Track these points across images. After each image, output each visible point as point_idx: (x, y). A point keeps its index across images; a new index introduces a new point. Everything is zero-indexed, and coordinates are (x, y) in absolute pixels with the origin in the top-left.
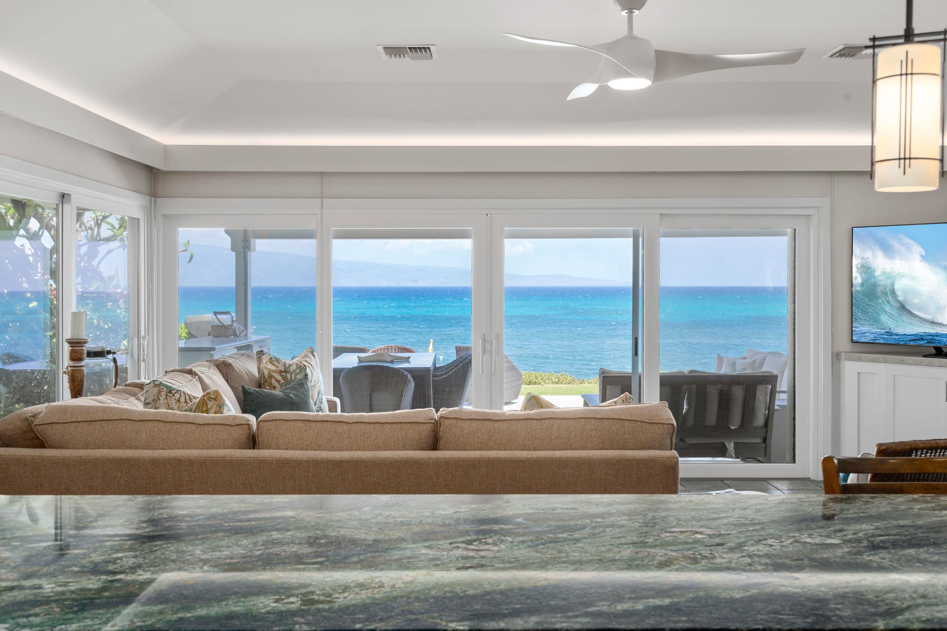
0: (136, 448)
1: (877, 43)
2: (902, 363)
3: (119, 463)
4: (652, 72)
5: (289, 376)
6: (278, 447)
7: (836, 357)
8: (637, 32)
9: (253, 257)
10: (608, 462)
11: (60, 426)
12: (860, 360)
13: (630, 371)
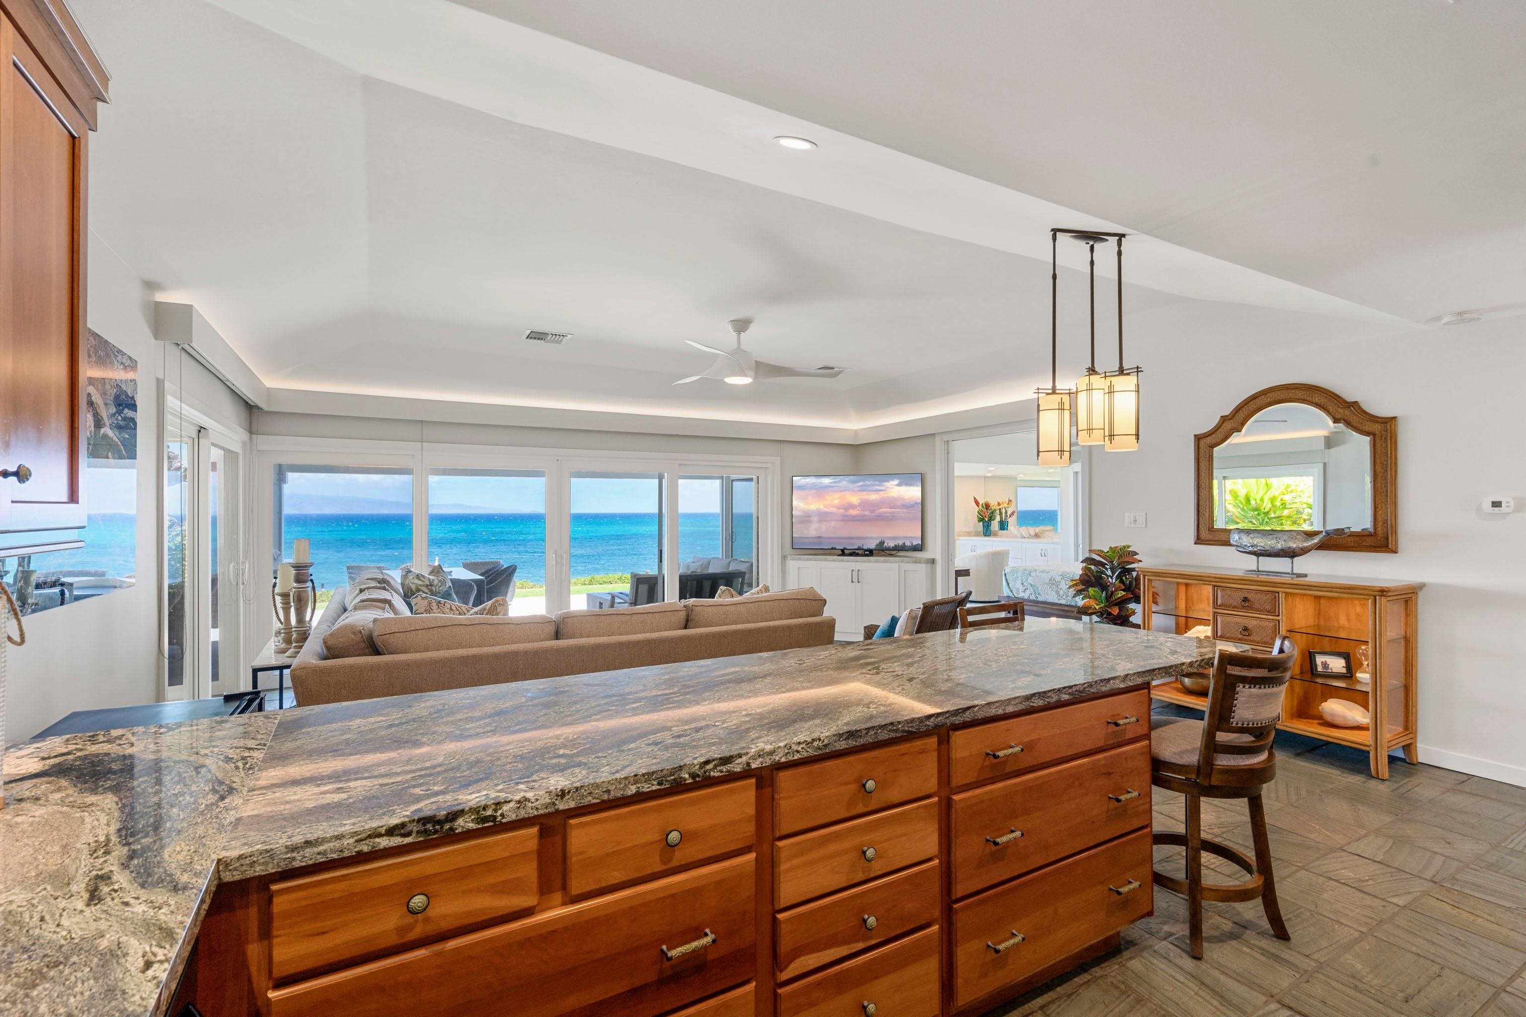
0: (471, 646)
1: (1040, 391)
2: (825, 560)
3: (464, 660)
4: (753, 373)
5: (434, 588)
6: (581, 636)
7: (784, 558)
8: (743, 347)
9: (287, 489)
10: (800, 626)
11: (401, 635)
12: (800, 559)
13: (656, 573)
